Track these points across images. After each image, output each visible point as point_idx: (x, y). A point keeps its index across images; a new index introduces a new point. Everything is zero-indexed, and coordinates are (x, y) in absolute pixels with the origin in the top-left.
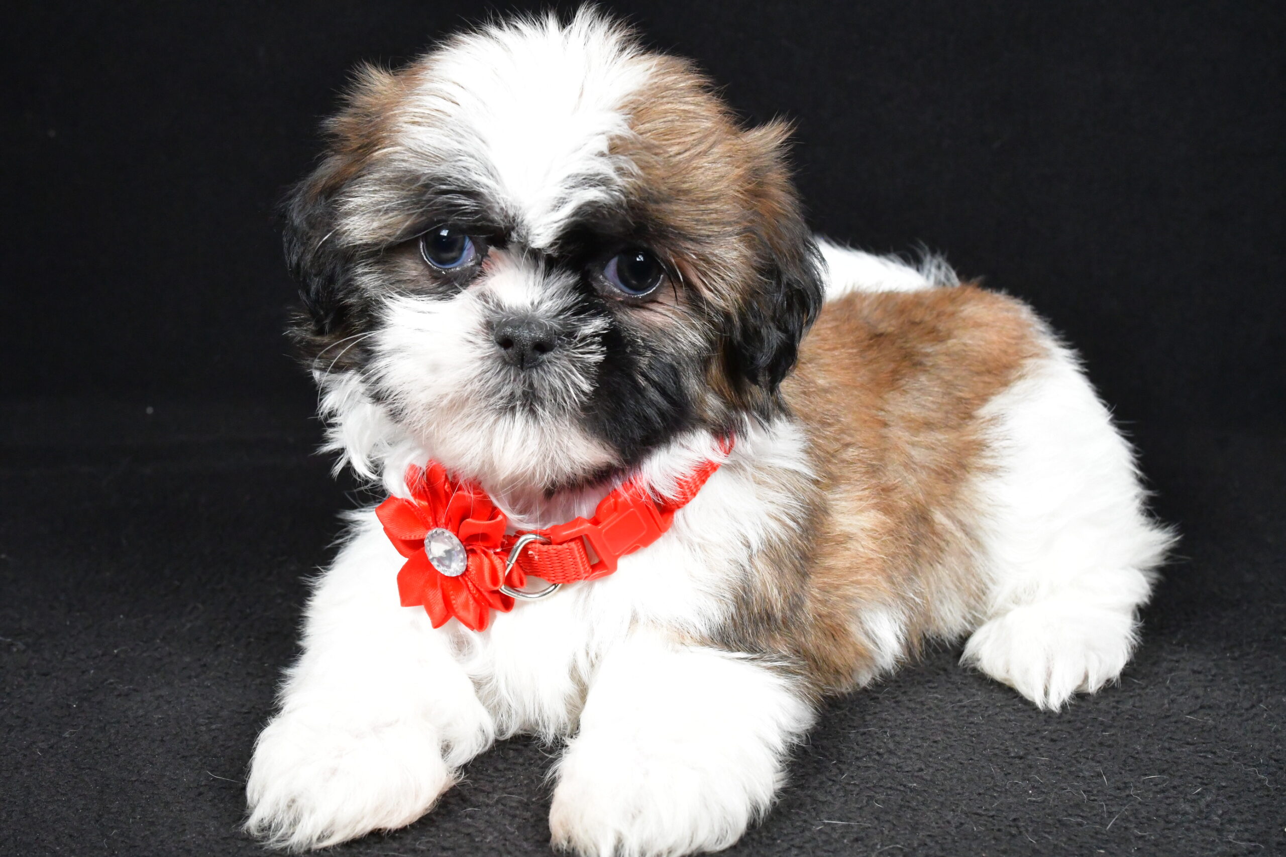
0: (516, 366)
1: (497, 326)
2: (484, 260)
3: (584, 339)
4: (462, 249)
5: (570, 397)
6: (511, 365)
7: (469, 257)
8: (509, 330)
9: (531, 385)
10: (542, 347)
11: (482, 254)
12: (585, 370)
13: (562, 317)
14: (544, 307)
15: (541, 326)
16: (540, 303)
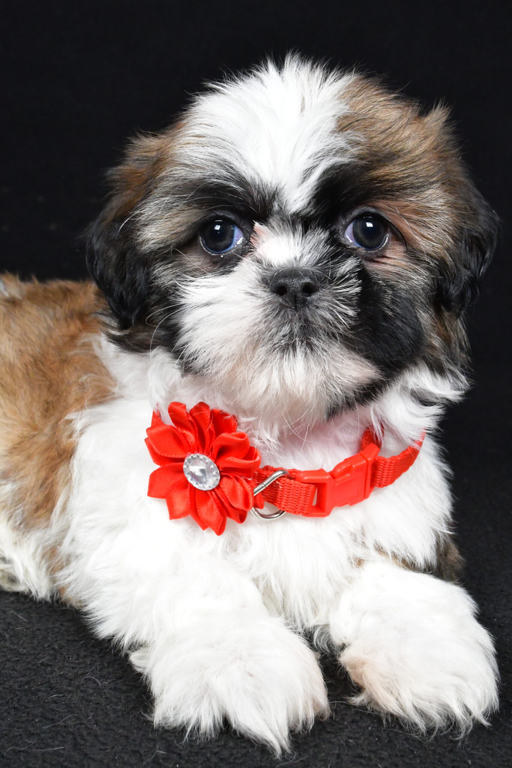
0: (291, 308)
1: (271, 280)
2: (252, 235)
3: (343, 276)
4: (232, 237)
5: (340, 323)
6: (288, 307)
7: (239, 240)
8: (282, 281)
9: (306, 320)
10: (309, 289)
11: (249, 233)
12: (347, 300)
13: (320, 265)
14: (305, 260)
15: (306, 273)
16: (302, 257)
